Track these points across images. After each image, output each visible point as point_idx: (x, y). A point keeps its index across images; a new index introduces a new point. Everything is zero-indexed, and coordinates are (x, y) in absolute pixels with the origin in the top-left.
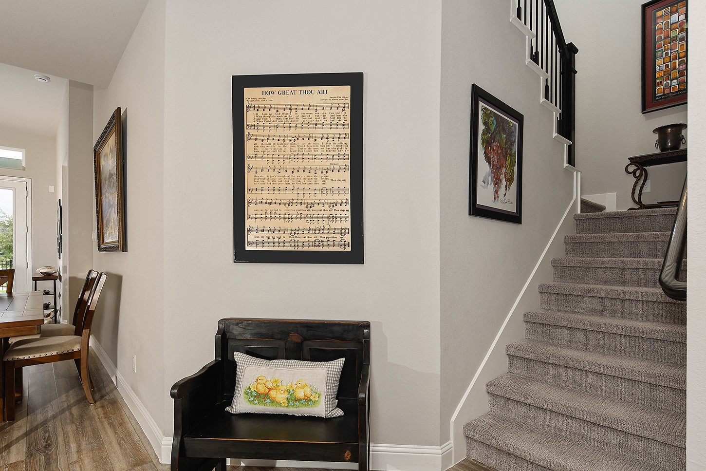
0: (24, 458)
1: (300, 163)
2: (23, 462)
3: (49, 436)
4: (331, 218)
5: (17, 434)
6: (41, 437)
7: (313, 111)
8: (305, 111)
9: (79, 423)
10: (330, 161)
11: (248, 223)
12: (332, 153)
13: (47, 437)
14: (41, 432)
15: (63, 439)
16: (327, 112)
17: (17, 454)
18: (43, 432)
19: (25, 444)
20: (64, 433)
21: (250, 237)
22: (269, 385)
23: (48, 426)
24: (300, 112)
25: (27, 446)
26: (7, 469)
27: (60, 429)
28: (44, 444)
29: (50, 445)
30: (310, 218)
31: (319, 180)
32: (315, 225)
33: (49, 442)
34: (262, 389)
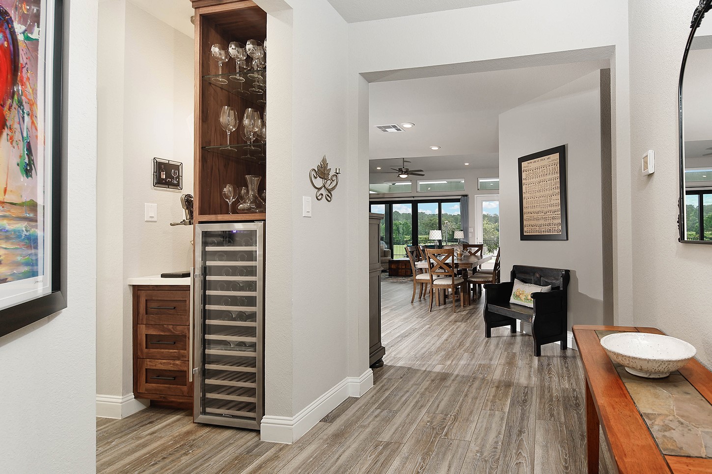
1: (542, 193)
4: (553, 218)
5: (468, 308)
7: (545, 168)
8: (543, 168)
10: (552, 191)
11: (525, 223)
12: (552, 187)
16: (551, 167)
21: (525, 229)
22: (521, 292)
24: (541, 169)
30: (545, 219)
31: (549, 201)
32: (547, 222)
34: (518, 294)
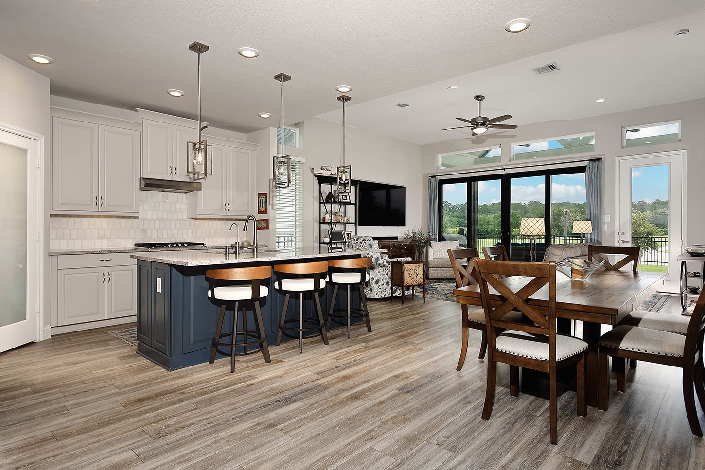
0: (589, 463)
2: (586, 466)
3: (626, 451)
6: (618, 448)
9: (667, 454)
13: (623, 451)
14: (622, 440)
15: (638, 464)
17: (587, 452)
18: (623, 441)
19: (600, 445)
20: (642, 457)
23: (632, 437)
25: (601, 449)
26: (570, 464)
27: (641, 449)
28: (616, 458)
29: (620, 463)
33: (622, 458)
